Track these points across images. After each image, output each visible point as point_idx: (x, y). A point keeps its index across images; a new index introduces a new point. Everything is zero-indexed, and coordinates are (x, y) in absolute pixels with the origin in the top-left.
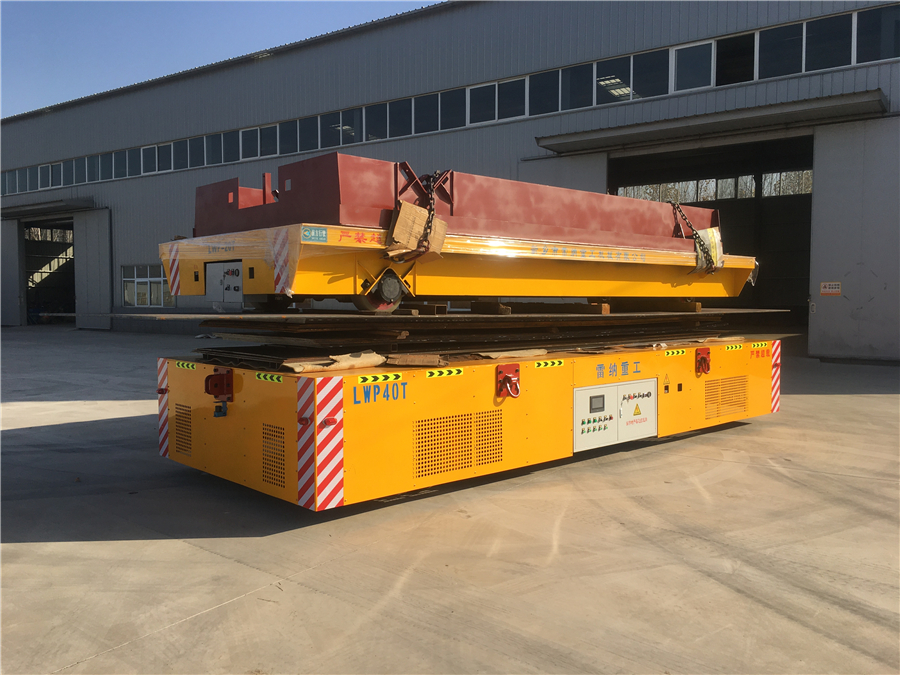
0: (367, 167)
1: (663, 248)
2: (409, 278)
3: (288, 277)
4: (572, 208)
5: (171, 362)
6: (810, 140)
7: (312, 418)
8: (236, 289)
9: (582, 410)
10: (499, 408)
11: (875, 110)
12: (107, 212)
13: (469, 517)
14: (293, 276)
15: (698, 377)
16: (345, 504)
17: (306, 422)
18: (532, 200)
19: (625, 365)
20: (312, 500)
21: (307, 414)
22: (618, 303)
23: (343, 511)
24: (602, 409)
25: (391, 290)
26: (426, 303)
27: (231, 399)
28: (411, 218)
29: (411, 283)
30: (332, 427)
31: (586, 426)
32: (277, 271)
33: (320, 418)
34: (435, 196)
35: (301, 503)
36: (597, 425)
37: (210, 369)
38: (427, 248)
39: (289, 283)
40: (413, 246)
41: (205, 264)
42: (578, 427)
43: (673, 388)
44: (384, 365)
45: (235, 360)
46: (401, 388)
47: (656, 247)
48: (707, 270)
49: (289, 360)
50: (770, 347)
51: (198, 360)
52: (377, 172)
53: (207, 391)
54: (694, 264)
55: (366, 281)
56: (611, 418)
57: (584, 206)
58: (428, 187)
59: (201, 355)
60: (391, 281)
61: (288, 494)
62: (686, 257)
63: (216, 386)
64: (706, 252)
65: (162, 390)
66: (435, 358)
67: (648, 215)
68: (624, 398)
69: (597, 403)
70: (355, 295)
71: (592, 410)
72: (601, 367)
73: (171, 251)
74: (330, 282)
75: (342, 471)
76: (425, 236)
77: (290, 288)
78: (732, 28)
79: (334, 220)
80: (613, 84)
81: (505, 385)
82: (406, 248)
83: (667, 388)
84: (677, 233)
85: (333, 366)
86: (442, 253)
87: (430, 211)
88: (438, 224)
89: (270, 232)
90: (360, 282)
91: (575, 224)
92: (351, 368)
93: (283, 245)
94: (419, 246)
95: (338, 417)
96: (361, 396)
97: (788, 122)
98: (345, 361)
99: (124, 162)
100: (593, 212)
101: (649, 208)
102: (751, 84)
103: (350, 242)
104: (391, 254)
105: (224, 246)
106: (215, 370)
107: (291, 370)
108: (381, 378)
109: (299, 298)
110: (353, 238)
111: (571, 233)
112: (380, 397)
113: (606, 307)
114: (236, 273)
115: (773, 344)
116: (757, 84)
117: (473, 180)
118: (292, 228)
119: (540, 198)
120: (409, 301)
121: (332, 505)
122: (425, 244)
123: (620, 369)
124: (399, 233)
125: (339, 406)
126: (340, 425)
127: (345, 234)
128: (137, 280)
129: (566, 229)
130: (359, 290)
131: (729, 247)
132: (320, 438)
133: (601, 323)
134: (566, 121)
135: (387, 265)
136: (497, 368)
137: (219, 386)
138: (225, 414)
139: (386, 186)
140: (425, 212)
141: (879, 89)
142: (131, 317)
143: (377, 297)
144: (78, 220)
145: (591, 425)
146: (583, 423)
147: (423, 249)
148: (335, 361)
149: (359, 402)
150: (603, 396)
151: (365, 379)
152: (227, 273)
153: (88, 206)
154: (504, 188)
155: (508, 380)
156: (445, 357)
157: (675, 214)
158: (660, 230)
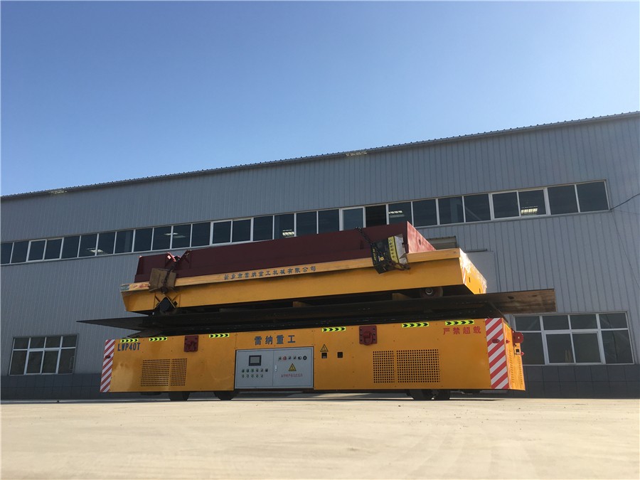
2: (177, 300)
10: (185, 358)
19: (280, 339)
24: (258, 364)
25: (165, 306)
30: (109, 359)
31: (245, 373)
33: (105, 355)
36: (255, 373)
43: (332, 355)
46: (137, 345)
68: (280, 359)
69: (255, 361)
70: (153, 310)
75: (110, 378)
83: (324, 355)
88: (172, 275)
95: (111, 355)
96: (121, 348)
108: (129, 340)
110: (138, 287)
112: (128, 349)
115: (488, 322)
123: (275, 340)
125: (113, 351)
126: (112, 359)
130: (155, 307)
132: (104, 363)
135: (165, 296)
136: (185, 337)
140: (165, 271)
145: (250, 373)
146: (243, 371)
150: (260, 356)
151: (123, 341)
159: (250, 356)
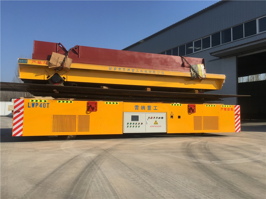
10: (88, 115)
16: (23, 136)
24: (137, 120)
25: (56, 79)
28: (57, 57)
29: (66, 78)
30: (19, 113)
31: (129, 125)
33: (15, 110)
36: (134, 125)
42: (126, 125)
46: (47, 105)
54: (190, 76)
56: (142, 124)
60: (56, 76)
62: (188, 74)
64: (196, 72)
67: (168, 59)
68: (149, 118)
69: (135, 118)
71: (133, 120)
72: (137, 106)
75: (22, 126)
76: (63, 63)
77: (19, 77)
83: (172, 117)
86: (70, 68)
90: (46, 76)
100: (141, 58)
108: (39, 101)
110: (37, 63)
112: (38, 106)
113: (149, 89)
121: (18, 135)
123: (146, 108)
124: (52, 61)
125: (22, 107)
126: (22, 113)
127: (34, 61)
130: (46, 79)
132: (15, 116)
135: (55, 72)
136: (87, 102)
140: (64, 56)
147: (62, 66)
149: (30, 107)
150: (138, 116)
151: (33, 101)
157: (182, 60)
158: (175, 64)
159: (132, 116)
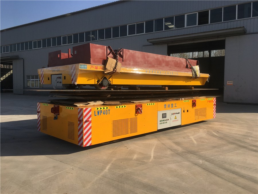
0: (99, 47)
1: (183, 71)
2: (110, 79)
3: (75, 79)
4: (157, 60)
5: (41, 103)
6: (224, 41)
7: (82, 120)
8: (60, 82)
9: (160, 118)
10: (136, 117)
11: (243, 32)
12: (22, 60)
13: (128, 148)
14: (77, 79)
15: (193, 108)
16: (92, 145)
17: (81, 121)
18: (146, 57)
19: (172, 104)
20: (82, 144)
21: (81, 119)
22: (170, 87)
23: (91, 147)
24: (166, 117)
25: (105, 83)
26: (115, 87)
27: (59, 114)
28: (111, 62)
29: (111, 81)
30: (88, 122)
31: (161, 122)
32: (72, 77)
33: (84, 120)
34: (118, 56)
35: (79, 144)
36: (164, 122)
37: (52, 106)
38: (116, 71)
39: (76, 81)
40: (112, 70)
41: (51, 75)
42: (159, 122)
43: (186, 111)
44: (103, 105)
45: (60, 103)
46: (108, 111)
47: (181, 71)
48: (195, 77)
49: (76, 103)
50: (213, 99)
51: (49, 103)
52: (101, 49)
53: (52, 112)
54: (192, 76)
55: (98, 80)
56: (168, 120)
57: (161, 59)
58: (116, 53)
59: (50, 101)
60: (105, 80)
61: (75, 142)
62: (190, 74)
63: (54, 111)
64: (195, 72)
65: (38, 112)
66: (118, 103)
67: (179, 62)
68: (172, 114)
69: (164, 116)
70: (95, 84)
71: (163, 117)
72: (165, 105)
73: (41, 71)
74: (88, 80)
75: (91, 135)
76: (115, 67)
77: (76, 82)
78: (203, 9)
79: (89, 63)
80: (169, 24)
81: (138, 110)
82: (110, 71)
83: (184, 111)
84: (187, 67)
85: (88, 105)
86: (120, 72)
87: (117, 60)
88: (119, 64)
89: (70, 66)
90: (96, 80)
91: (158, 64)
92: (94, 105)
93: (74, 70)
94: (113, 70)
95: (90, 120)
96: (96, 114)
97: (218, 36)
98: (92, 103)
99: (27, 45)
100: (163, 61)
101: (179, 60)
102: (208, 25)
103: (93, 69)
104: (105, 72)
105: (57, 70)
106: (54, 106)
107: (76, 106)
108: (102, 108)
109: (78, 85)
110: (94, 68)
111: (157, 67)
112: (102, 114)
113: (167, 88)
114: (60, 78)
115: (214, 99)
116: (209, 25)
117: (129, 51)
118: (77, 65)
119: (148, 57)
120: (111, 86)
121: (88, 145)
122: (115, 70)
123: (171, 106)
124: (107, 66)
125: (90, 116)
126: (90, 122)
127: (92, 67)
128: (31, 80)
129: (156, 66)
130: (96, 83)
131: (202, 71)
132: (84, 126)
133: (166, 93)
134: (155, 35)
135: (104, 75)
136: (136, 105)
137: (56, 111)
138: (57, 119)
139: (104, 53)
140: (115, 61)
141: (244, 27)
142: (29, 91)
143: (101, 85)
144: (14, 62)
145: (163, 122)
146: (160, 121)
147: (115, 71)
148: (89, 103)
149: (96, 115)
150: (166, 114)
151: (98, 109)
152: (58, 78)
153: (17, 58)
154: (138, 54)
155: (139, 109)
156: (121, 102)
157: (186, 62)
158: (182, 66)
159: (163, 114)
